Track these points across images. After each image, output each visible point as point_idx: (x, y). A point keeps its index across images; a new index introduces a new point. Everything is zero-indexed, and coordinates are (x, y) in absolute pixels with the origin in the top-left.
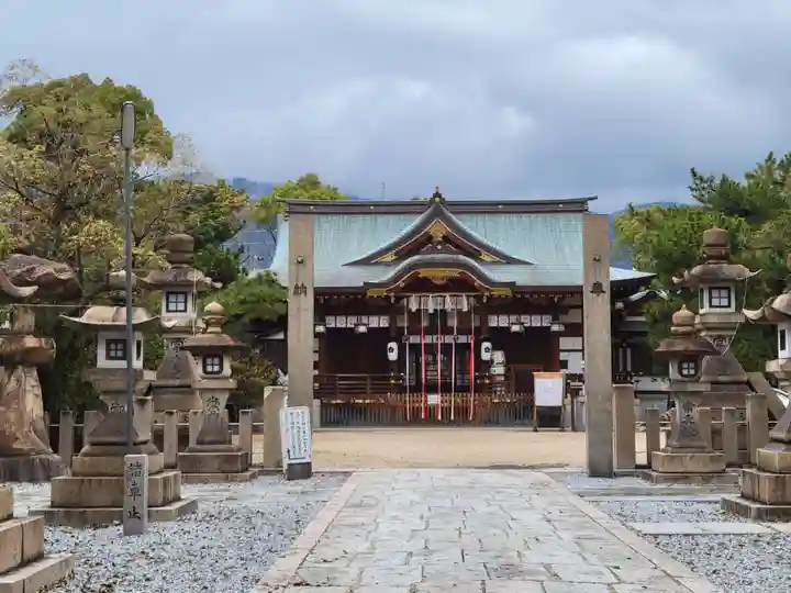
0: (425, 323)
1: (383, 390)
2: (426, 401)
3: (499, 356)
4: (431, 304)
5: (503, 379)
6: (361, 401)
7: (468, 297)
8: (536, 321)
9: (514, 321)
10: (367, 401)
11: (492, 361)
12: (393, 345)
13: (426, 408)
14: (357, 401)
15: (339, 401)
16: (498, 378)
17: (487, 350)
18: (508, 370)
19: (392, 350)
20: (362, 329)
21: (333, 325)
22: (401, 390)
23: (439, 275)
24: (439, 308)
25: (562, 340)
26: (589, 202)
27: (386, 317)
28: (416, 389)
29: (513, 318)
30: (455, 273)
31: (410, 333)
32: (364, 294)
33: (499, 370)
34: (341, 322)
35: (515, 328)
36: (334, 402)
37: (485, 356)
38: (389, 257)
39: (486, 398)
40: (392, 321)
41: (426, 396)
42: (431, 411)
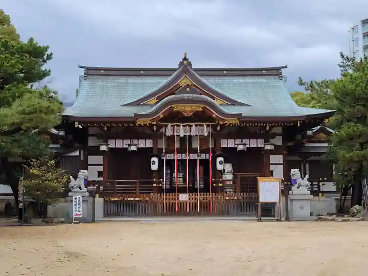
0: (177, 145)
1: (148, 191)
2: (178, 199)
3: (228, 167)
4: (182, 131)
5: (231, 183)
6: (132, 199)
7: (208, 126)
8: (253, 143)
9: (238, 143)
10: (137, 199)
11: (224, 170)
12: (155, 159)
13: (178, 203)
14: (129, 199)
15: (116, 199)
16: (228, 183)
17: (221, 163)
18: (235, 177)
19: (154, 163)
20: (133, 148)
21: (114, 146)
22: (160, 190)
23: (188, 109)
24: (187, 134)
25: (271, 156)
26: (282, 69)
27: (151, 141)
28: (171, 190)
29: (238, 141)
30: (198, 108)
31: (167, 152)
32: (134, 122)
33: (228, 177)
34: (119, 144)
35: (240, 148)
36: (113, 200)
37: (219, 167)
38: (153, 101)
39: (220, 197)
40: (155, 143)
41: (178, 195)
42: (182, 205)
